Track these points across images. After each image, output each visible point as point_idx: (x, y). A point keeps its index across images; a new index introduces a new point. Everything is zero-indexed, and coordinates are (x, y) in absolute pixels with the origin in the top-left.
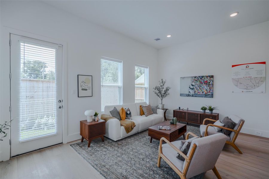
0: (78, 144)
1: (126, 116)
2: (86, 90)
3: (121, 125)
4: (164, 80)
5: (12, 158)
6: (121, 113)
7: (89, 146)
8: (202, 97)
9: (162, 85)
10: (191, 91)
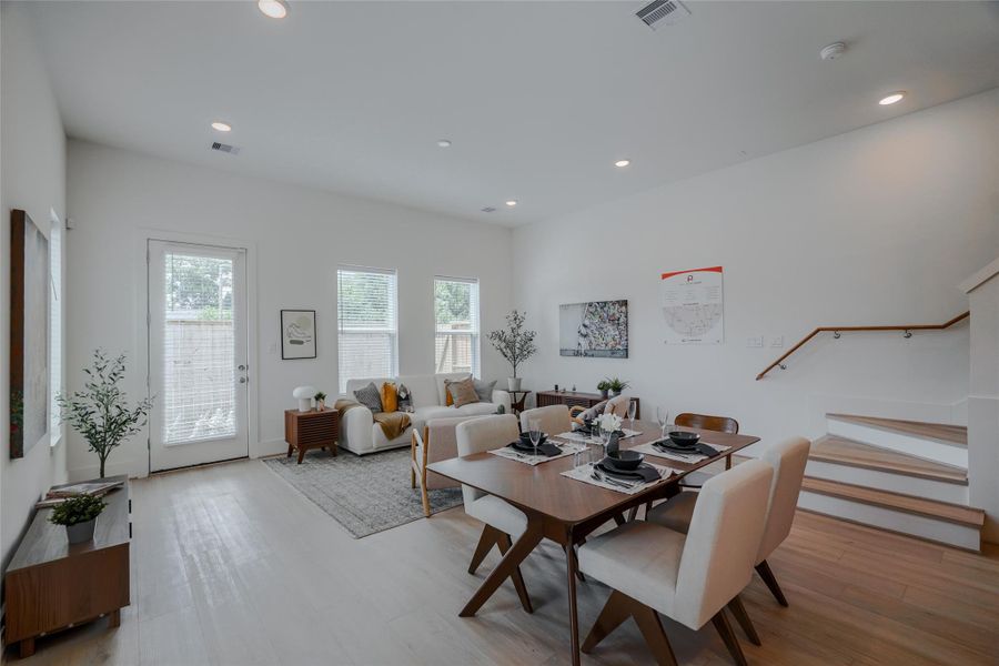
0: (280, 460)
1: (398, 405)
2: (301, 343)
3: (375, 421)
4: (520, 314)
5: (153, 474)
6: (383, 397)
7: (300, 463)
8: (605, 356)
9: (515, 326)
10: (582, 340)
